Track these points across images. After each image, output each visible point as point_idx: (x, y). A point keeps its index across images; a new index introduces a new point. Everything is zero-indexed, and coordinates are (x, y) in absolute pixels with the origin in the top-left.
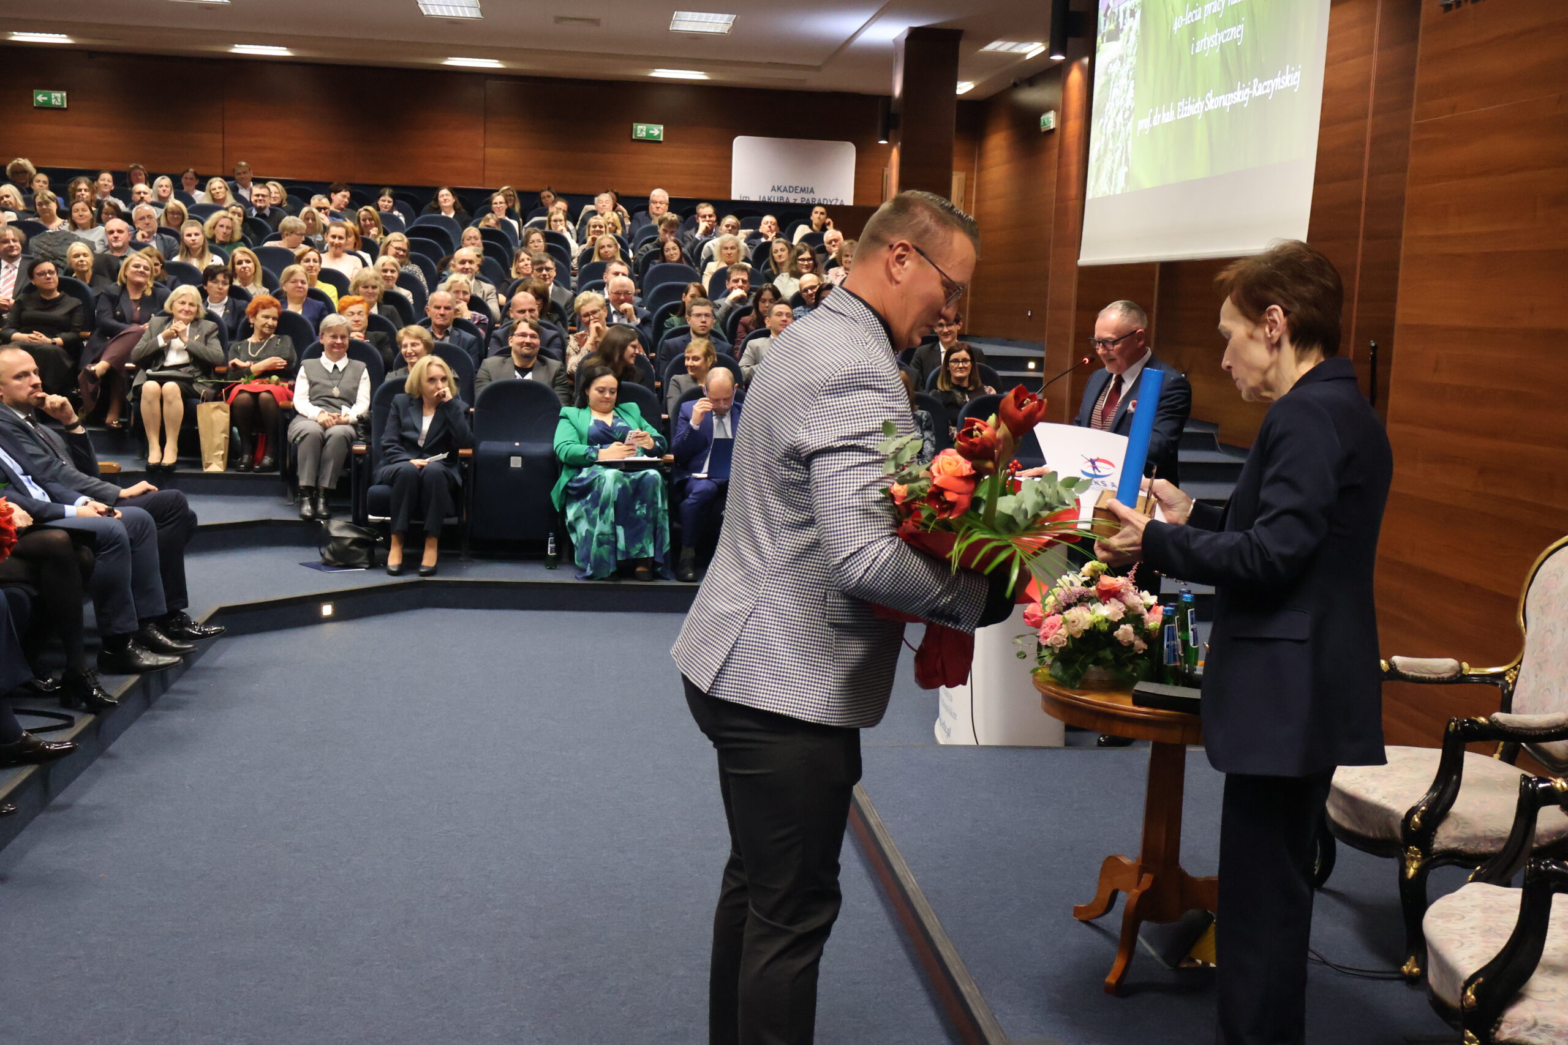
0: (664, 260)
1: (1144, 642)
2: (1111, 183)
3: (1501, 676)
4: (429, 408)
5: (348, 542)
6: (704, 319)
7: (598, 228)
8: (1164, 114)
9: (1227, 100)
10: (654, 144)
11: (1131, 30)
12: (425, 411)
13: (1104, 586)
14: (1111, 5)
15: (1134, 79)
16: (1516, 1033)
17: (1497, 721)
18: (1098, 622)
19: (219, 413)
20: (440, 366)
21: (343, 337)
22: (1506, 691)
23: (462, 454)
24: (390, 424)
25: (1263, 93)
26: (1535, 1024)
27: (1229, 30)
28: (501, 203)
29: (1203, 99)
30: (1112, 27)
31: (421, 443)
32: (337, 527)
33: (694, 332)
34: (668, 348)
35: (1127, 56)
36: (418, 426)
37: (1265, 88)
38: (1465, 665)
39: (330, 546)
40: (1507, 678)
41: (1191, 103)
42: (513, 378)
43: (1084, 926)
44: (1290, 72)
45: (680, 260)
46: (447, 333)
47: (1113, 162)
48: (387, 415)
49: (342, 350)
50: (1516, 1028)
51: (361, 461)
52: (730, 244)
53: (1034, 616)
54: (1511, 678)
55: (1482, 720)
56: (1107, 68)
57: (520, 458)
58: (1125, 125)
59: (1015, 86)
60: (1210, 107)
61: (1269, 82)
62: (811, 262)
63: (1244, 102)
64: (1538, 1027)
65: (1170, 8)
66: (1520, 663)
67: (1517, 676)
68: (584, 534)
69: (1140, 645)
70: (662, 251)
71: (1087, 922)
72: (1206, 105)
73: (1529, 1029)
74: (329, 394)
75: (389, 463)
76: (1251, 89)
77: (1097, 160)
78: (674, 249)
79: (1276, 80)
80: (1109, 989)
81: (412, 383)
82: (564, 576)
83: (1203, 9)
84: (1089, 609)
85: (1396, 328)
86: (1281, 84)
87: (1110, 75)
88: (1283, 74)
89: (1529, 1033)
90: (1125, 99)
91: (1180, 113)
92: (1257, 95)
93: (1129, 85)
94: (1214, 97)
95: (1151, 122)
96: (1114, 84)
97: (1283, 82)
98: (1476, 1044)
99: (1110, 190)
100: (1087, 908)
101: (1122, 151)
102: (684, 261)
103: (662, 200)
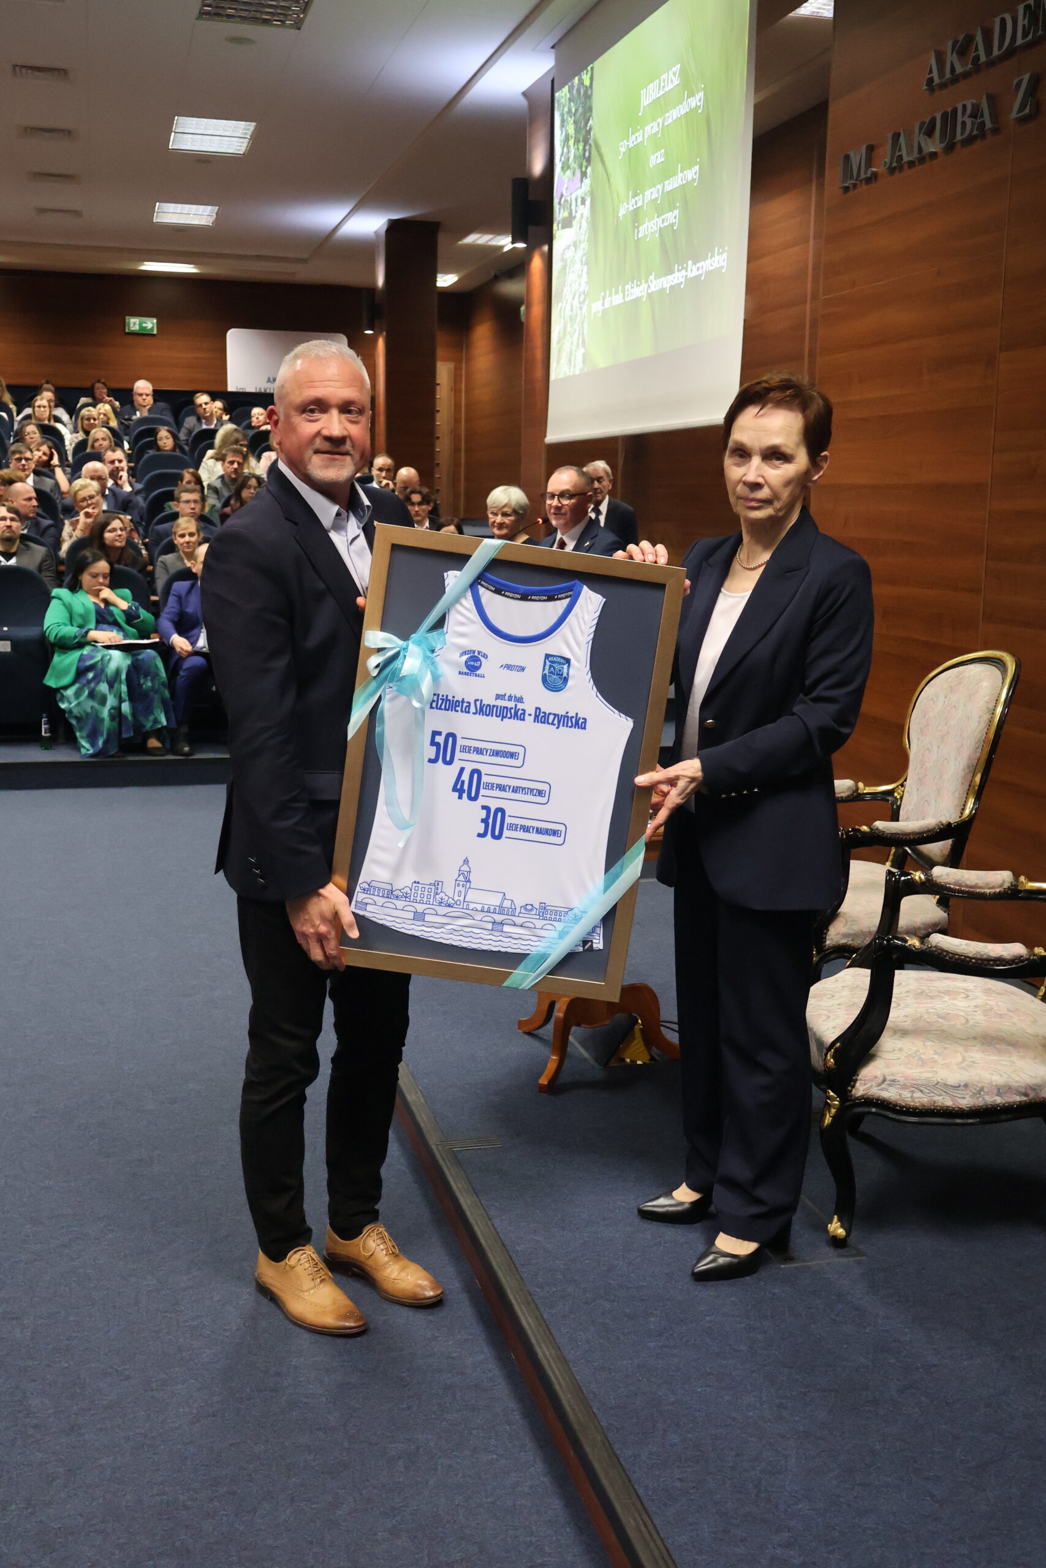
0: (158, 449)
2: (571, 364)
3: (891, 793)
6: (193, 505)
7: (92, 421)
8: (614, 297)
9: (667, 282)
10: (147, 337)
11: (582, 217)
14: (564, 193)
15: (586, 264)
16: (868, 1089)
17: (877, 829)
22: (895, 807)
25: (697, 273)
26: (884, 1080)
27: (666, 215)
29: (646, 282)
30: (566, 214)
35: (580, 242)
37: (698, 269)
38: (861, 785)
41: (637, 286)
43: (526, 1037)
44: (718, 254)
45: (174, 450)
47: (572, 343)
50: (869, 1085)
54: (899, 794)
55: (865, 828)
56: (563, 253)
57: (9, 643)
58: (581, 308)
59: (496, 278)
60: (653, 289)
61: (701, 264)
63: (681, 283)
64: (886, 1083)
65: (615, 196)
66: (905, 780)
67: (903, 792)
70: (156, 440)
71: (529, 1034)
72: (649, 287)
73: (879, 1085)
76: (687, 271)
77: (558, 342)
78: (167, 438)
79: (707, 261)
80: (542, 1089)
82: (61, 755)
83: (644, 195)
86: (712, 265)
87: (566, 261)
88: (713, 255)
89: (879, 1088)
90: (579, 284)
91: (628, 295)
92: (692, 276)
93: (582, 270)
94: (655, 279)
95: (603, 305)
96: (570, 268)
97: (713, 264)
98: (838, 1103)
99: (570, 371)
100: (530, 1021)
101: (579, 334)
102: (177, 450)
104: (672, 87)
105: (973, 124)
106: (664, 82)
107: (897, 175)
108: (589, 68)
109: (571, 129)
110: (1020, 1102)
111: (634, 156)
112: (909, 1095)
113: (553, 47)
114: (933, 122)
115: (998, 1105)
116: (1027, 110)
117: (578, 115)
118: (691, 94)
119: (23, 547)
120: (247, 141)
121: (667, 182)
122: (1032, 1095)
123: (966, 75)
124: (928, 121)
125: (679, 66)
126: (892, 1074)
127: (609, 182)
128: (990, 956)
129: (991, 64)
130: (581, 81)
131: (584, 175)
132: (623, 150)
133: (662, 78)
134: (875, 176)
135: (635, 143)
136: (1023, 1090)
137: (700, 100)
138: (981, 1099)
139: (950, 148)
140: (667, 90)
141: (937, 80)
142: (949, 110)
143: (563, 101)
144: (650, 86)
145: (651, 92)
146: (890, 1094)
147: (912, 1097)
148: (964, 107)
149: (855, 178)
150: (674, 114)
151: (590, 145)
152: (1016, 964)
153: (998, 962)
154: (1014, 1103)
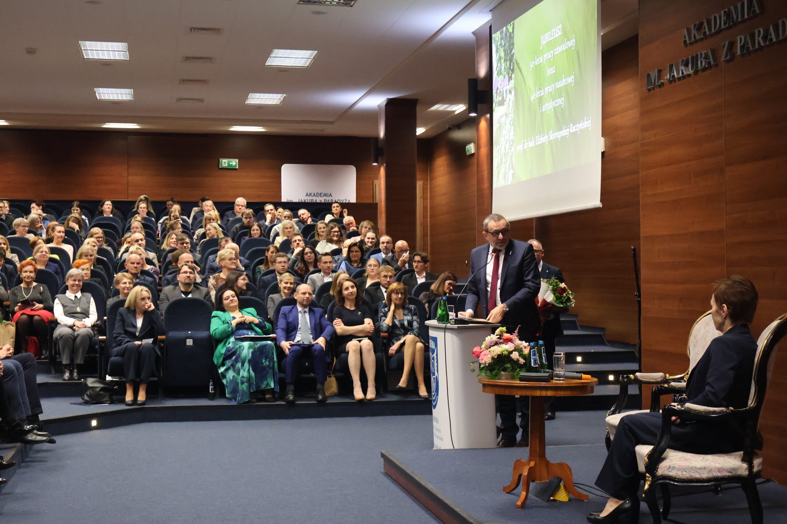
0: (251, 236)
1: (524, 360)
2: (505, 179)
3: (682, 378)
4: (139, 314)
5: (98, 389)
8: (529, 143)
9: (559, 134)
10: (233, 171)
11: (510, 100)
12: (137, 316)
13: (505, 337)
14: (499, 87)
15: (513, 125)
16: (663, 472)
17: (672, 386)
18: (504, 351)
19: (10, 327)
20: (147, 291)
21: (79, 281)
23: (159, 338)
24: (118, 324)
25: (575, 130)
26: (670, 467)
27: (557, 100)
28: (144, 208)
29: (548, 134)
30: (500, 99)
31: (137, 334)
32: (91, 382)
33: (278, 272)
34: (264, 281)
35: (509, 114)
36: (134, 324)
37: (576, 128)
38: (667, 375)
39: (88, 392)
40: (685, 379)
41: (542, 136)
42: (181, 298)
43: (507, 494)
44: (586, 121)
45: (260, 236)
46: (138, 278)
47: (506, 168)
48: (115, 320)
49: (79, 288)
50: (664, 470)
51: (103, 345)
52: (289, 226)
53: (476, 352)
55: (666, 385)
56: (499, 120)
57: (192, 340)
58: (510, 149)
59: (450, 129)
60: (551, 138)
61: (578, 125)
62: (339, 233)
63: (567, 135)
64: (671, 468)
65: (528, 90)
68: (231, 378)
69: (522, 361)
70: (250, 231)
71: (508, 493)
72: (549, 137)
73: (668, 469)
74: (74, 311)
75: (120, 345)
76: (570, 129)
77: (497, 167)
78: (257, 230)
79: (580, 124)
80: (518, 507)
81: (130, 301)
82: (220, 403)
83: (544, 90)
84: (500, 347)
85: (641, 238)
86: (583, 126)
87: (501, 123)
88: (583, 121)
89: (668, 471)
90: (509, 135)
91: (537, 141)
92: (572, 132)
93: (511, 129)
94: (552, 133)
95: (523, 146)
96: (503, 128)
97: (584, 125)
98: (650, 479)
99: (505, 183)
100: (509, 486)
101: (510, 163)
102: (262, 236)
103: (242, 204)
104: (558, 35)
105: (705, 61)
106: (553, 33)
107: (673, 84)
108: (512, 23)
109: (502, 54)
110: (729, 476)
111: (538, 70)
112: (681, 473)
113: (491, 11)
114: (688, 60)
115: (719, 477)
116: (728, 58)
117: (506, 47)
118: (569, 40)
119: (195, 288)
120: (311, 60)
121: (557, 84)
122: (734, 473)
123: (701, 40)
124: (685, 59)
125: (561, 25)
126: (673, 465)
127: (524, 81)
129: (711, 35)
130: (507, 28)
131: (510, 78)
132: (532, 66)
133: (552, 31)
134: (663, 84)
135: (539, 63)
136: (729, 470)
137: (573, 43)
138: (711, 474)
139: (696, 72)
140: (555, 37)
141: (688, 42)
142: (695, 55)
143: (497, 39)
144: (546, 34)
145: (547, 37)
146: (673, 473)
147: (682, 474)
148: (701, 54)
149: (653, 84)
150: (560, 49)
151: (513, 63)
152: (722, 414)
153: (714, 414)
154: (726, 476)
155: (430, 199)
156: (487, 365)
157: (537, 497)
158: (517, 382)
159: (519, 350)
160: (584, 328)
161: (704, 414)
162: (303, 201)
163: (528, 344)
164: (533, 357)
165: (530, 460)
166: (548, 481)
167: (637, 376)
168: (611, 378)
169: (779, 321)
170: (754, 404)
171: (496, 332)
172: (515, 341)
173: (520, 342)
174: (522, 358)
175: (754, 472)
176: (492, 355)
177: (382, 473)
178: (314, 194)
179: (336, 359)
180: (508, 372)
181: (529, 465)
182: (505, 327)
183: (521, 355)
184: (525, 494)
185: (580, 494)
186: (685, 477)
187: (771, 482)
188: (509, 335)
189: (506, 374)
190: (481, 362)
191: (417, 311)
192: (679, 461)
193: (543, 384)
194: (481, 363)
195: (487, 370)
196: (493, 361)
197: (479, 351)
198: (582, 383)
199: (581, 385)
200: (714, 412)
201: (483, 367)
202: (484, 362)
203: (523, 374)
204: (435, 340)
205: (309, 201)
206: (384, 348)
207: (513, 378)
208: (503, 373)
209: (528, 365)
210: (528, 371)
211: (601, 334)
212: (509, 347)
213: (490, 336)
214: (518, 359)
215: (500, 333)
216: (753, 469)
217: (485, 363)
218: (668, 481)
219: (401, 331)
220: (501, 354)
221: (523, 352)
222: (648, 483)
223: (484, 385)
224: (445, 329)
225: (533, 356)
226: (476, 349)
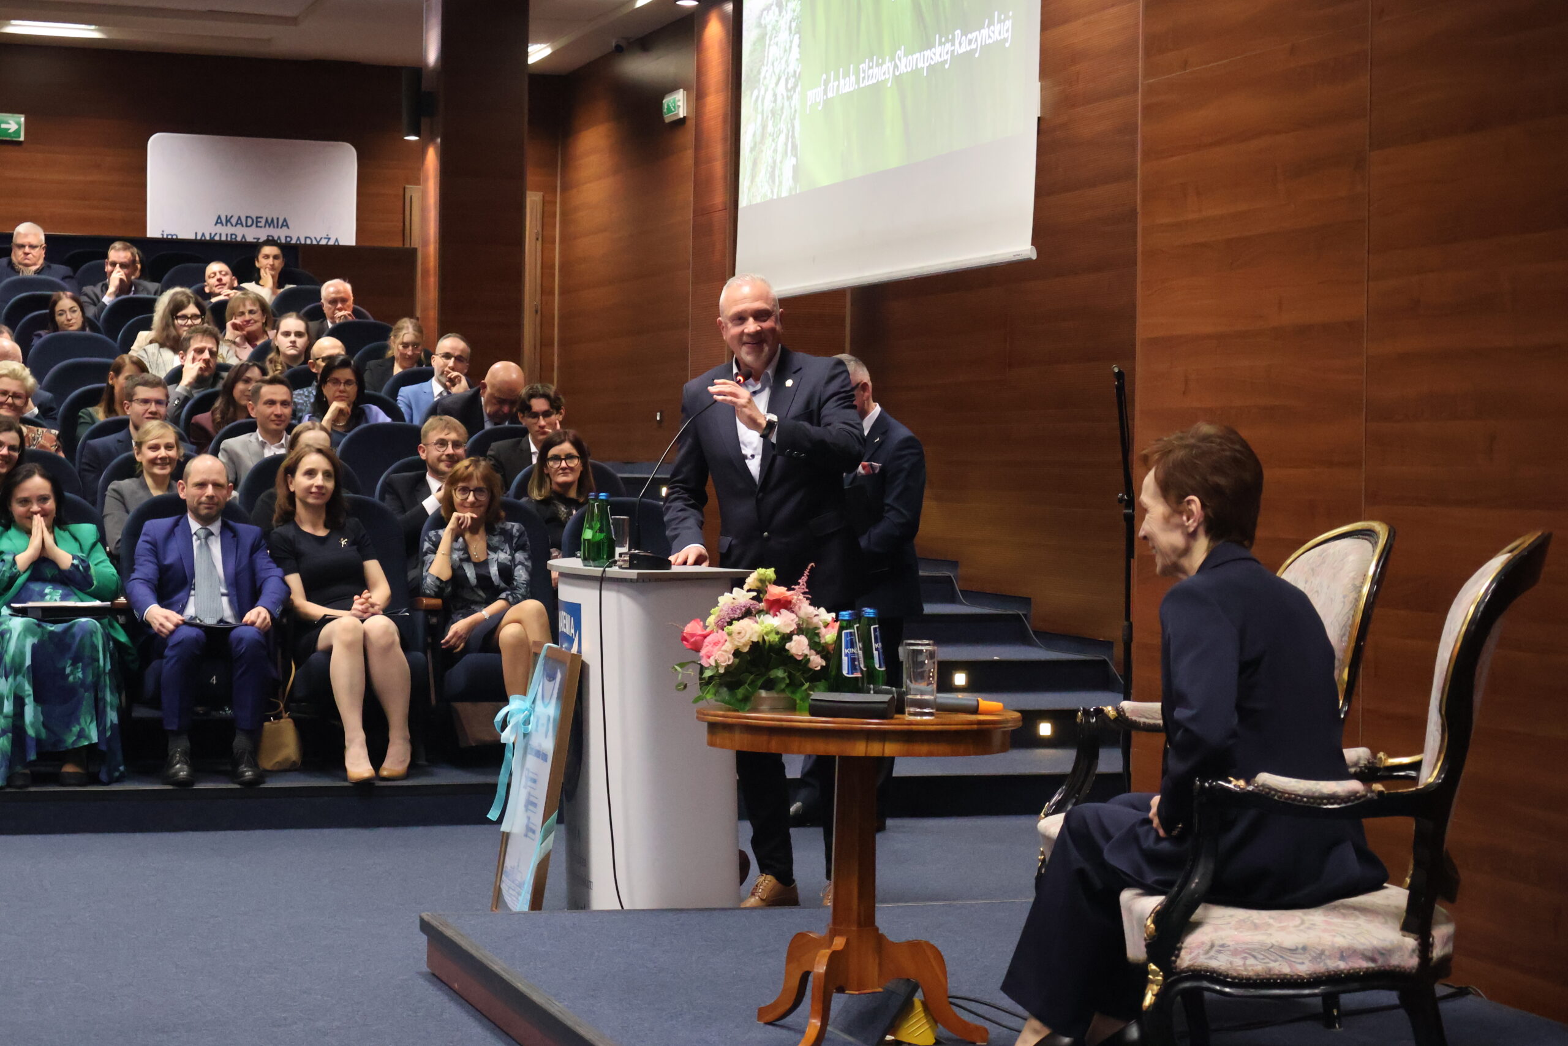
0: (56, 327)
1: (822, 657)
2: (774, 182)
6: (153, 407)
8: (842, 81)
9: (923, 60)
10: (9, 147)
13: (770, 595)
15: (798, 32)
16: (1194, 958)
18: (767, 634)
25: (968, 49)
26: (1212, 946)
29: (892, 59)
34: (94, 451)
37: (970, 42)
41: (877, 66)
43: (770, 1027)
44: (1000, 21)
45: (83, 328)
47: (775, 151)
50: (1196, 954)
53: (693, 635)
56: (760, 17)
58: (789, 98)
59: (619, 50)
60: (902, 68)
61: (974, 34)
63: (945, 61)
64: (1215, 948)
69: (817, 661)
70: (52, 314)
72: (896, 67)
73: (1207, 952)
76: (953, 45)
77: (752, 150)
78: (73, 311)
79: (982, 31)
84: (757, 621)
85: (1137, 343)
86: (990, 37)
87: (766, 27)
88: (991, 23)
89: (1207, 956)
90: (787, 61)
91: (864, 78)
92: (960, 52)
93: (791, 42)
94: (906, 55)
95: (825, 92)
96: (770, 40)
97: (991, 34)
98: (1160, 978)
99: (772, 192)
100: (773, 1007)
101: (787, 135)
102: (87, 329)
103: (34, 242)
110: (1367, 969)
112: (1241, 963)
115: (1342, 972)
122: (1380, 962)
126: (1222, 939)
128: (1322, 793)
136: (1370, 954)
138: (1322, 964)
146: (1219, 963)
147: (1244, 964)
152: (1353, 801)
153: (1332, 801)
154: (1361, 969)
155: (562, 241)
156: (722, 671)
157: (850, 1034)
158: (803, 719)
159: (808, 630)
160: (972, 596)
161: (1306, 802)
162: (208, 238)
163: (833, 615)
164: (847, 651)
165: (834, 933)
166: (880, 990)
167: (1123, 711)
168: (1045, 729)
169: (1509, 555)
170: (1438, 777)
171: (748, 580)
172: (800, 608)
173: (812, 610)
174: (818, 653)
175: (1434, 959)
176: (736, 643)
177: (420, 973)
178: (239, 218)
179: (296, 669)
180: (778, 693)
181: (829, 947)
182: (773, 569)
183: (815, 645)
184: (819, 1024)
185: (966, 1024)
186: (1251, 973)
187: (1470, 997)
188: (783, 589)
189: (773, 699)
190: (704, 662)
191: (526, 538)
192: (1236, 929)
193: (873, 724)
194: (706, 665)
195: (721, 685)
196: (737, 660)
197: (700, 632)
198: (980, 723)
199: (975, 727)
200: (1332, 798)
201: (711, 678)
202: (713, 664)
203: (821, 695)
204: (575, 610)
205: (224, 238)
206: (429, 640)
207: (792, 708)
208: (763, 693)
209: (833, 673)
210: (832, 689)
211: (1019, 615)
212: (783, 621)
213: (731, 592)
214: (807, 655)
215: (759, 584)
216: (1432, 952)
217: (717, 666)
218: (1206, 984)
219: (479, 596)
220: (761, 640)
221: (819, 637)
222: (1152, 990)
223: (713, 727)
224: (602, 581)
225: (847, 648)
226: (693, 628)
